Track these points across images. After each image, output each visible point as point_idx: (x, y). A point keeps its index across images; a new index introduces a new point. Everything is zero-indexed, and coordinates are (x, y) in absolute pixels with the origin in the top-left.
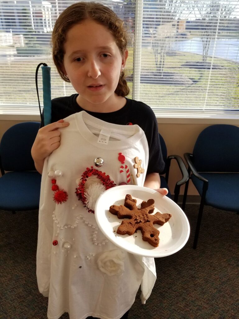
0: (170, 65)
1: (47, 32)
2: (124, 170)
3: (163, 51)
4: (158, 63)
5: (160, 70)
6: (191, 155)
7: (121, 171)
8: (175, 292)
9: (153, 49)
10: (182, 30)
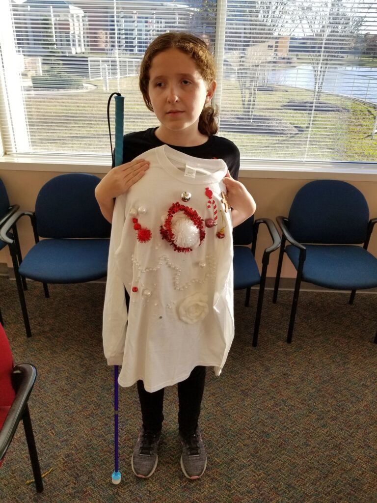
0: (264, 105)
1: (76, 53)
2: (211, 205)
3: (254, 84)
4: (246, 103)
5: (249, 112)
6: (285, 220)
7: (209, 207)
8: (261, 389)
9: (239, 80)
10: (284, 53)
